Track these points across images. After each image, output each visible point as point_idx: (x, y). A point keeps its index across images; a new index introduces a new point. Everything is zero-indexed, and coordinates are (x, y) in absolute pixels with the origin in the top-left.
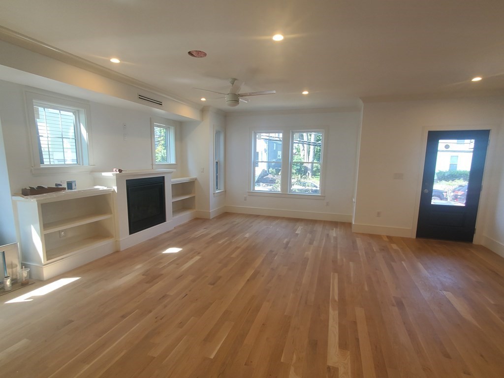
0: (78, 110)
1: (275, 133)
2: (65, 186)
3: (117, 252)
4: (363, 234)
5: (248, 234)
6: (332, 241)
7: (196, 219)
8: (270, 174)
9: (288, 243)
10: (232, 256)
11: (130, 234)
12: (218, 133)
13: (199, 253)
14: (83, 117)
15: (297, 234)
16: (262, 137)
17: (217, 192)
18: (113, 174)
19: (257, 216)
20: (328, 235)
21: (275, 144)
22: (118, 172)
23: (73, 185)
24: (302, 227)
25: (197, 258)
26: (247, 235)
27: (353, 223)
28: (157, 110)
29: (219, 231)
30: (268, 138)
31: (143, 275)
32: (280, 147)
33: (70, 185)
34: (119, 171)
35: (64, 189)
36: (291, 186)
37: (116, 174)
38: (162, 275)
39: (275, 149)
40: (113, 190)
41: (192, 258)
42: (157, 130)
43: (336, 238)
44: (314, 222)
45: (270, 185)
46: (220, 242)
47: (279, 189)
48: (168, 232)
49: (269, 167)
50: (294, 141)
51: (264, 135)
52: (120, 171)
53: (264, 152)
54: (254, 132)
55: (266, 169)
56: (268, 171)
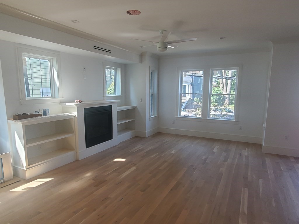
0: (52, 59)
1: (200, 71)
2: (42, 113)
3: (77, 160)
4: (272, 155)
5: (174, 151)
6: (244, 160)
7: (136, 137)
8: (195, 102)
9: (206, 159)
10: (160, 168)
11: (86, 148)
12: (153, 72)
13: (135, 165)
14: (55, 63)
15: (214, 152)
16: (187, 74)
17: (151, 117)
18: (75, 104)
19: (183, 136)
20: (240, 154)
21: (199, 79)
22: (78, 103)
23: (47, 112)
24: (219, 146)
25: (134, 168)
26: (173, 152)
27: (263, 145)
28: (108, 57)
29: (152, 147)
30: (192, 74)
31: (93, 180)
32: (202, 81)
33: (45, 112)
34: (79, 102)
35: (41, 115)
36: (210, 112)
37: (77, 105)
38: (107, 180)
39: (199, 83)
40: (75, 116)
41: (130, 168)
42: (107, 71)
43: (247, 157)
44: (229, 142)
45: (195, 112)
46: (152, 157)
47: (200, 116)
48: (114, 147)
49: (194, 97)
50: (214, 77)
51: (190, 73)
52: (80, 102)
53: (190, 85)
54: (181, 71)
55: (192, 99)
56: (194, 99)
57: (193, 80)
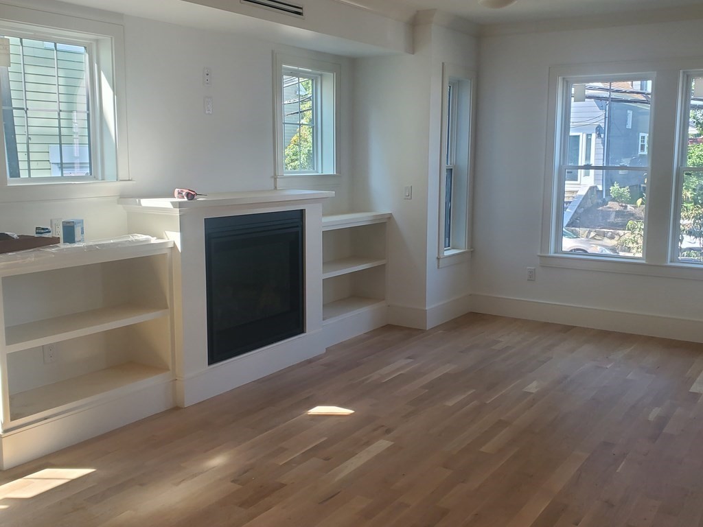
0: (97, 41)
1: (632, 79)
2: (59, 232)
3: (176, 409)
5: (534, 384)
7: (388, 328)
8: (614, 200)
9: (662, 422)
10: (483, 449)
11: (210, 363)
12: (455, 86)
13: (388, 431)
14: (106, 56)
15: (696, 396)
16: (588, 92)
17: (447, 253)
18: (172, 203)
19: (567, 330)
21: (630, 113)
22: (186, 199)
23: (78, 230)
25: (383, 444)
26: (533, 387)
28: (292, 31)
29: (449, 368)
30: (606, 94)
31: (233, 481)
32: (647, 121)
33: (70, 232)
34: (188, 195)
35: (55, 241)
36: (677, 239)
37: (180, 205)
38: (283, 485)
39: (629, 126)
40: (171, 245)
41: (368, 444)
42: (289, 83)
45: (612, 238)
46: (450, 403)
47: (637, 254)
48: (310, 361)
49: (609, 182)
50: (693, 102)
51: (596, 87)
52: (191, 196)
53: (594, 136)
54: (564, 79)
55: (600, 188)
56: (608, 191)
57: (606, 117)
